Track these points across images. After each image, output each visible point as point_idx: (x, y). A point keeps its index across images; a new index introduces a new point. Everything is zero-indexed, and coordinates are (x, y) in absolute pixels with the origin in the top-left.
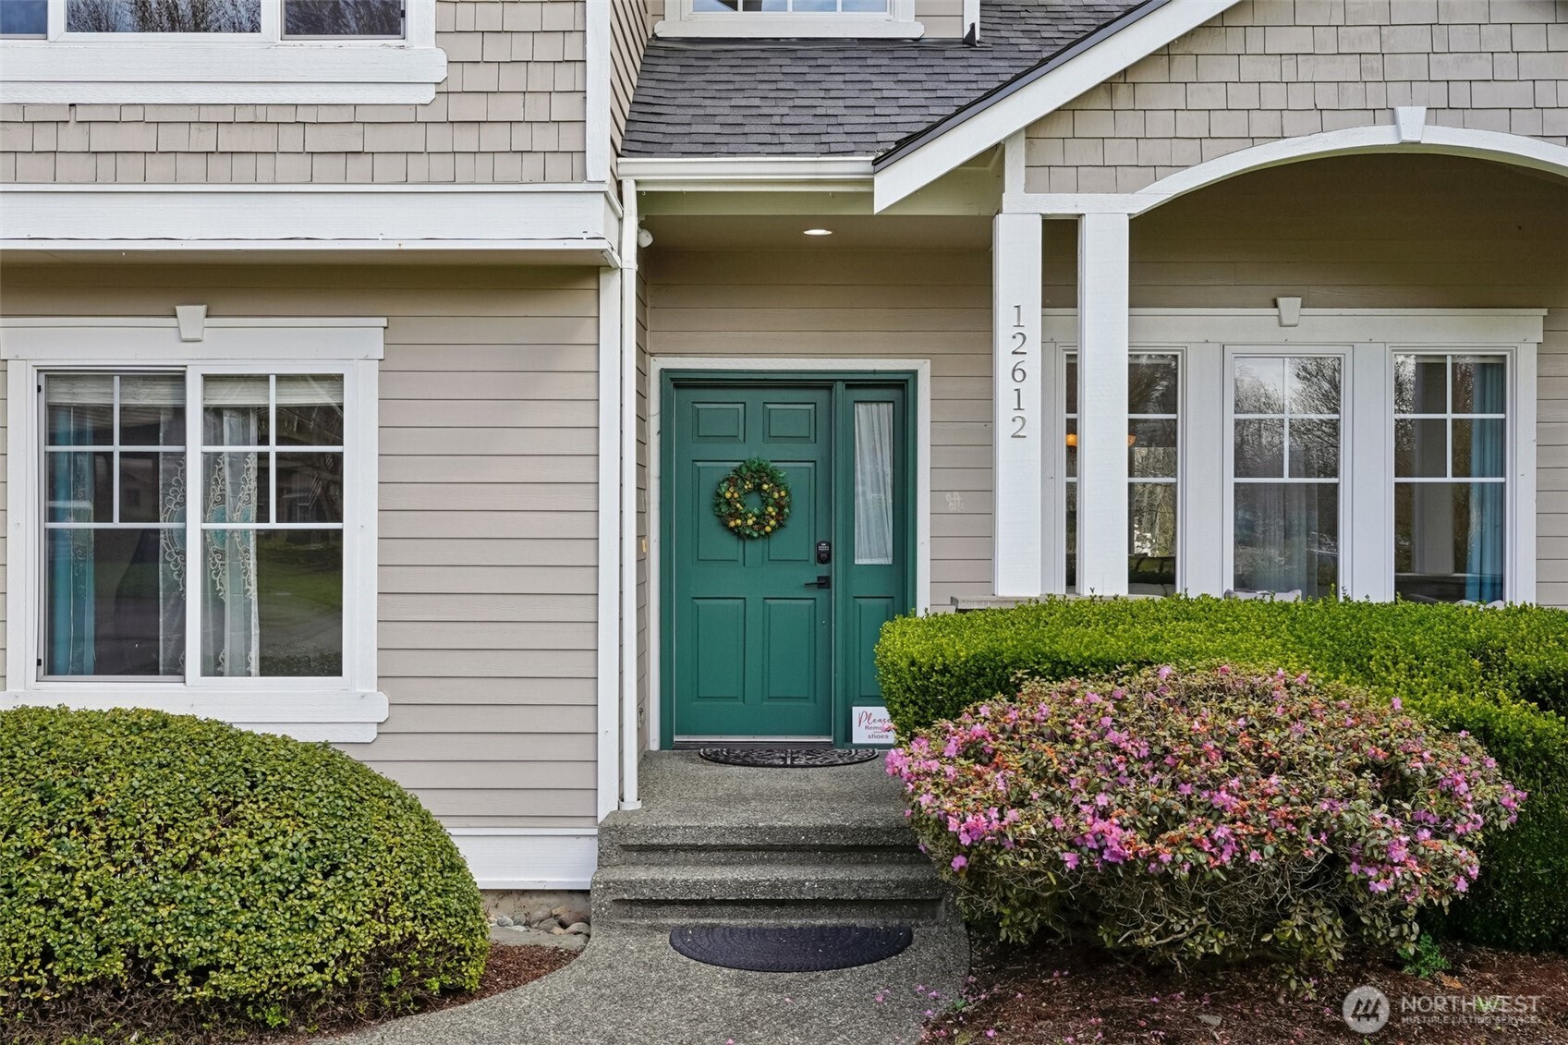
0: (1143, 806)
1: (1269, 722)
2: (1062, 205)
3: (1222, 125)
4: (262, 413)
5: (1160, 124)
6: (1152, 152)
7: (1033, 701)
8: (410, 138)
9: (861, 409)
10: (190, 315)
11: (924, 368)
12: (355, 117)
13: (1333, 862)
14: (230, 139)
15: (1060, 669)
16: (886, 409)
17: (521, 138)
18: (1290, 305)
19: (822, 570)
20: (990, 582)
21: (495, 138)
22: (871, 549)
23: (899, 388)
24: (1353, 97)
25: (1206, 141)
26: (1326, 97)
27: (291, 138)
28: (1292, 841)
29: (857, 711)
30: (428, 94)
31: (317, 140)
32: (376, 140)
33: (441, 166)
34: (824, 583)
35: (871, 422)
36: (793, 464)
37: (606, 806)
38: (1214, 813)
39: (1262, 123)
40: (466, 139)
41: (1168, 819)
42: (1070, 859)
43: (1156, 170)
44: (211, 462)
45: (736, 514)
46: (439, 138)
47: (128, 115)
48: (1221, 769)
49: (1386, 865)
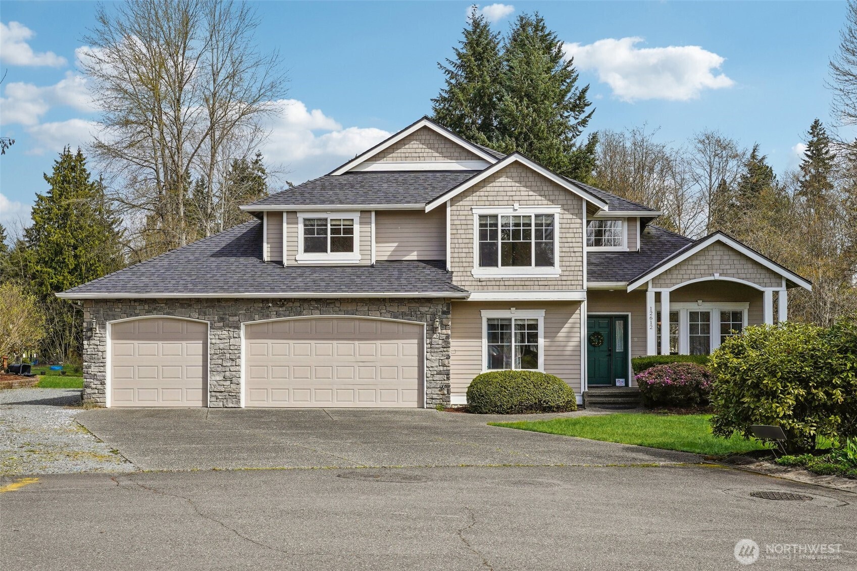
0: (673, 378)
1: (689, 369)
2: (658, 290)
3: (685, 277)
4: (524, 325)
5: (674, 276)
6: (674, 281)
7: (657, 367)
8: (555, 283)
9: (617, 322)
10: (513, 309)
11: (630, 314)
12: (546, 280)
13: (697, 386)
14: (527, 283)
15: (660, 364)
16: (622, 322)
17: (573, 283)
18: (700, 302)
19: (610, 352)
20: (646, 350)
21: (569, 283)
22: (619, 348)
23: (625, 318)
24: (707, 272)
25: (682, 280)
26: (702, 272)
27: (536, 283)
28: (691, 382)
29: (617, 380)
30: (558, 276)
31: (540, 283)
32: (550, 283)
33: (560, 287)
34: (610, 355)
35: (619, 325)
36: (604, 332)
37: (582, 390)
38: (682, 379)
39: (692, 276)
40: (564, 283)
41: (676, 379)
42: (663, 385)
43: (674, 284)
44: (515, 333)
45: (594, 342)
46: (560, 283)
47: (511, 279)
48: (682, 373)
49: (703, 385)
